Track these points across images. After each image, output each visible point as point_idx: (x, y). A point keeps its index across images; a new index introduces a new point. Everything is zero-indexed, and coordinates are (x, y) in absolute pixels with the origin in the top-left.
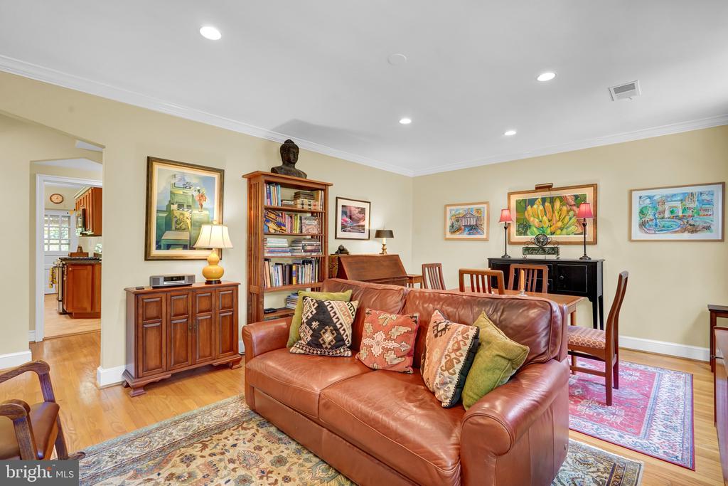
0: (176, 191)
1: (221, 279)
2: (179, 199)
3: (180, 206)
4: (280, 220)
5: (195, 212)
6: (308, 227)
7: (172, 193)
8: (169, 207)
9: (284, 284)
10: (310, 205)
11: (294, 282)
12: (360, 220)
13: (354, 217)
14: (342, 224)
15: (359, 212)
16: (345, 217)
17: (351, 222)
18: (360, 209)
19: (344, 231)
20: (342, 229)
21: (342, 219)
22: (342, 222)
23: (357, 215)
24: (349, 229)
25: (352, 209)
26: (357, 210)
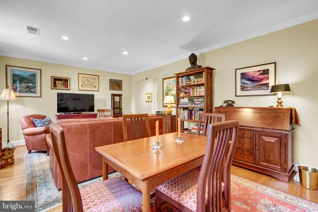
0: (169, 86)
1: (172, 114)
2: (169, 89)
3: (169, 91)
4: (187, 91)
5: (172, 92)
6: (199, 92)
7: (167, 87)
8: (167, 91)
9: (188, 119)
10: (198, 81)
11: (193, 119)
12: (262, 80)
13: (254, 79)
14: (241, 86)
15: (260, 74)
16: (244, 81)
17: (250, 83)
18: (261, 71)
19: (243, 91)
20: (241, 89)
21: (241, 83)
22: (241, 85)
23: (258, 77)
24: (249, 88)
25: (251, 73)
26: (258, 73)
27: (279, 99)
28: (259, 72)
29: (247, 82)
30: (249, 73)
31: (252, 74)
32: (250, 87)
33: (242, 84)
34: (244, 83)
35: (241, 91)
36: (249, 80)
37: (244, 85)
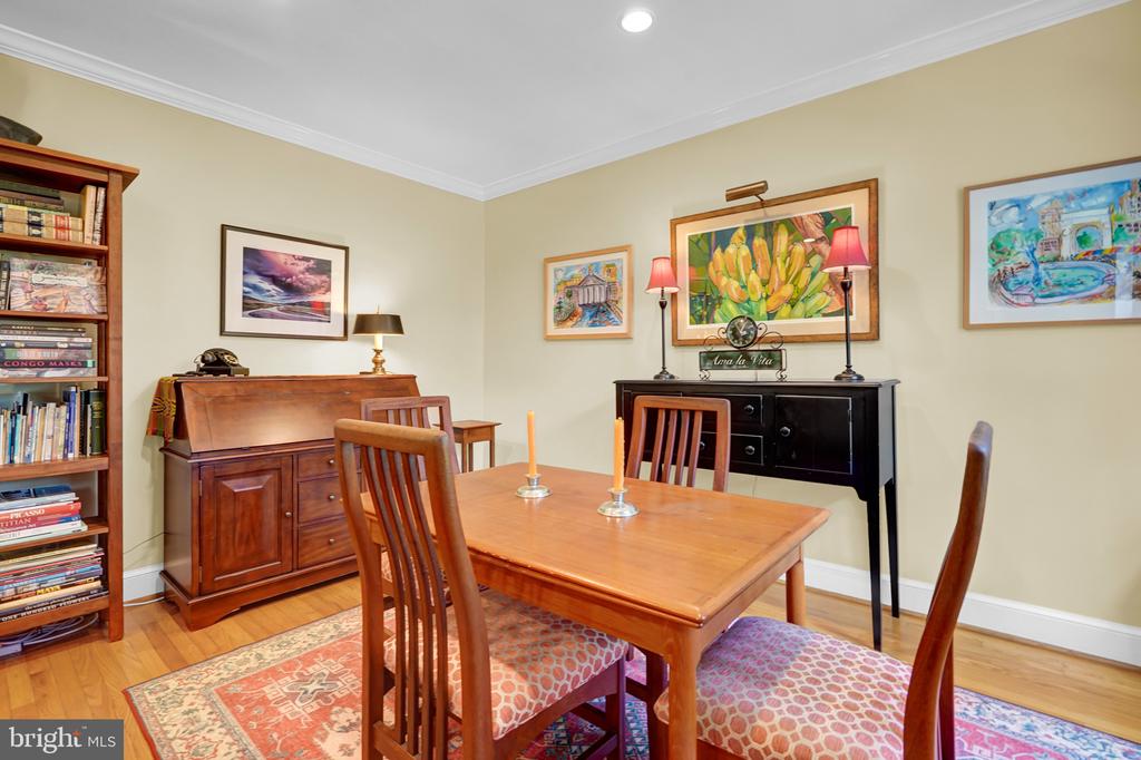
6: (41, 292)
12: (314, 289)
13: (289, 280)
14: (244, 297)
15: (308, 270)
16: (255, 279)
17: (279, 293)
18: (312, 262)
19: (253, 315)
20: (244, 309)
21: (245, 285)
22: (244, 292)
23: (301, 276)
24: (274, 310)
25: (282, 259)
26: (302, 266)
27: (378, 352)
28: (306, 264)
29: (266, 285)
30: (272, 256)
31: (286, 263)
32: (278, 305)
33: (247, 289)
34: (255, 288)
35: (243, 316)
36: (275, 280)
37: (254, 295)
